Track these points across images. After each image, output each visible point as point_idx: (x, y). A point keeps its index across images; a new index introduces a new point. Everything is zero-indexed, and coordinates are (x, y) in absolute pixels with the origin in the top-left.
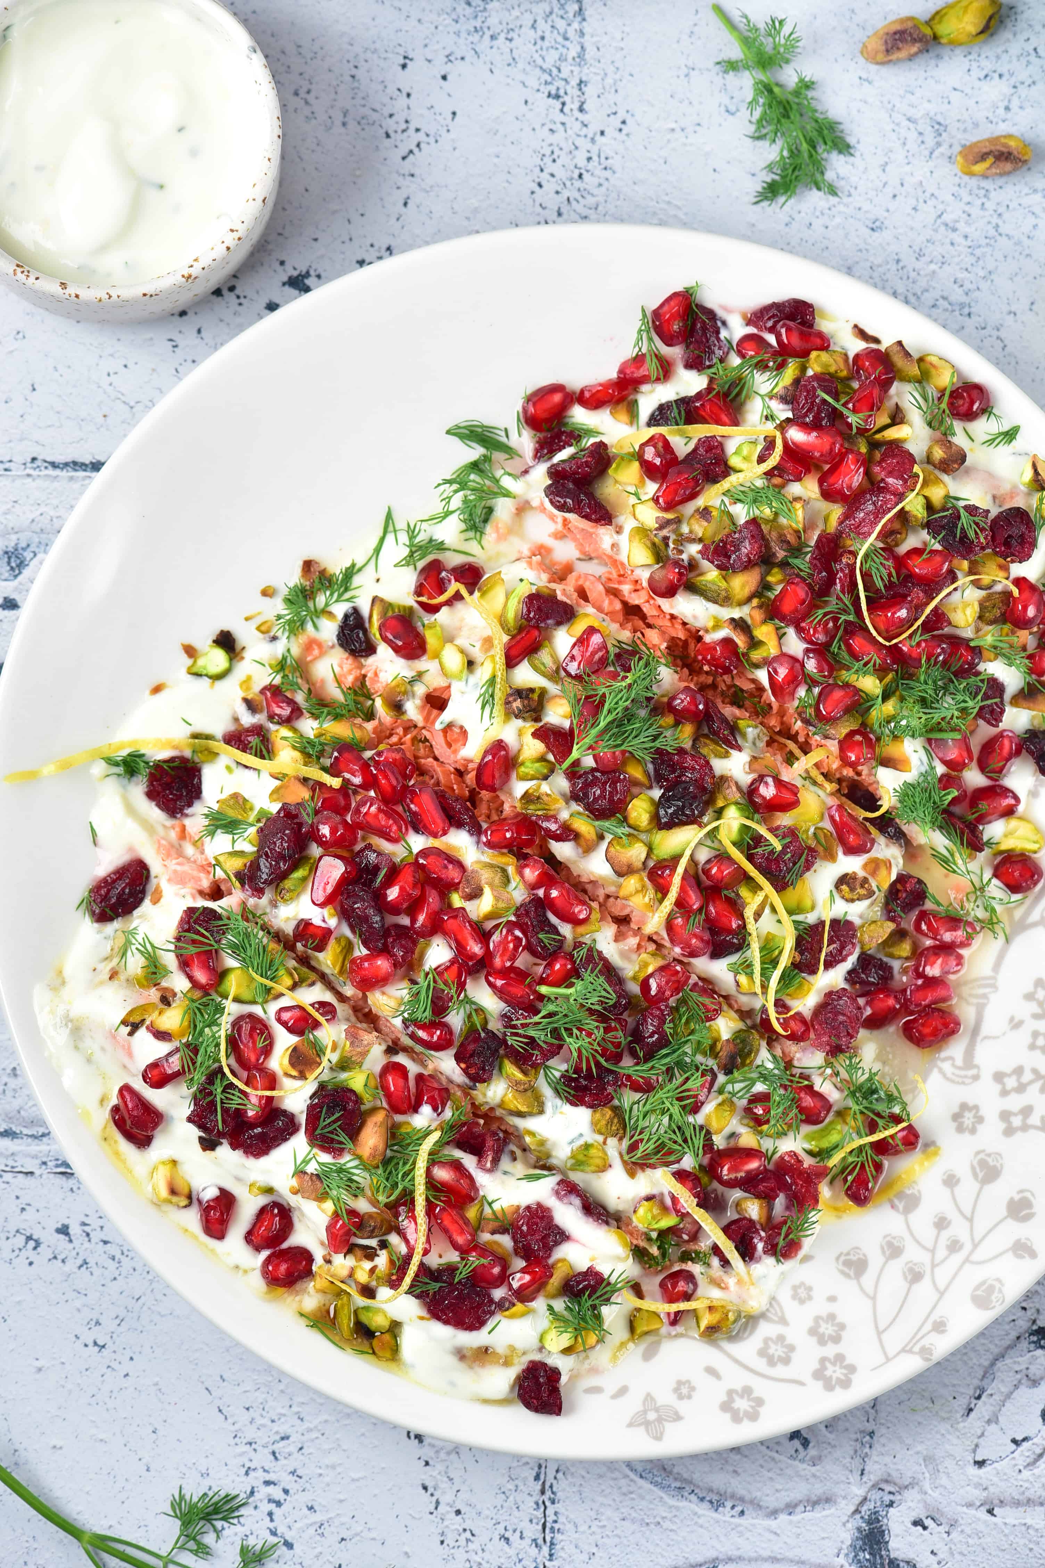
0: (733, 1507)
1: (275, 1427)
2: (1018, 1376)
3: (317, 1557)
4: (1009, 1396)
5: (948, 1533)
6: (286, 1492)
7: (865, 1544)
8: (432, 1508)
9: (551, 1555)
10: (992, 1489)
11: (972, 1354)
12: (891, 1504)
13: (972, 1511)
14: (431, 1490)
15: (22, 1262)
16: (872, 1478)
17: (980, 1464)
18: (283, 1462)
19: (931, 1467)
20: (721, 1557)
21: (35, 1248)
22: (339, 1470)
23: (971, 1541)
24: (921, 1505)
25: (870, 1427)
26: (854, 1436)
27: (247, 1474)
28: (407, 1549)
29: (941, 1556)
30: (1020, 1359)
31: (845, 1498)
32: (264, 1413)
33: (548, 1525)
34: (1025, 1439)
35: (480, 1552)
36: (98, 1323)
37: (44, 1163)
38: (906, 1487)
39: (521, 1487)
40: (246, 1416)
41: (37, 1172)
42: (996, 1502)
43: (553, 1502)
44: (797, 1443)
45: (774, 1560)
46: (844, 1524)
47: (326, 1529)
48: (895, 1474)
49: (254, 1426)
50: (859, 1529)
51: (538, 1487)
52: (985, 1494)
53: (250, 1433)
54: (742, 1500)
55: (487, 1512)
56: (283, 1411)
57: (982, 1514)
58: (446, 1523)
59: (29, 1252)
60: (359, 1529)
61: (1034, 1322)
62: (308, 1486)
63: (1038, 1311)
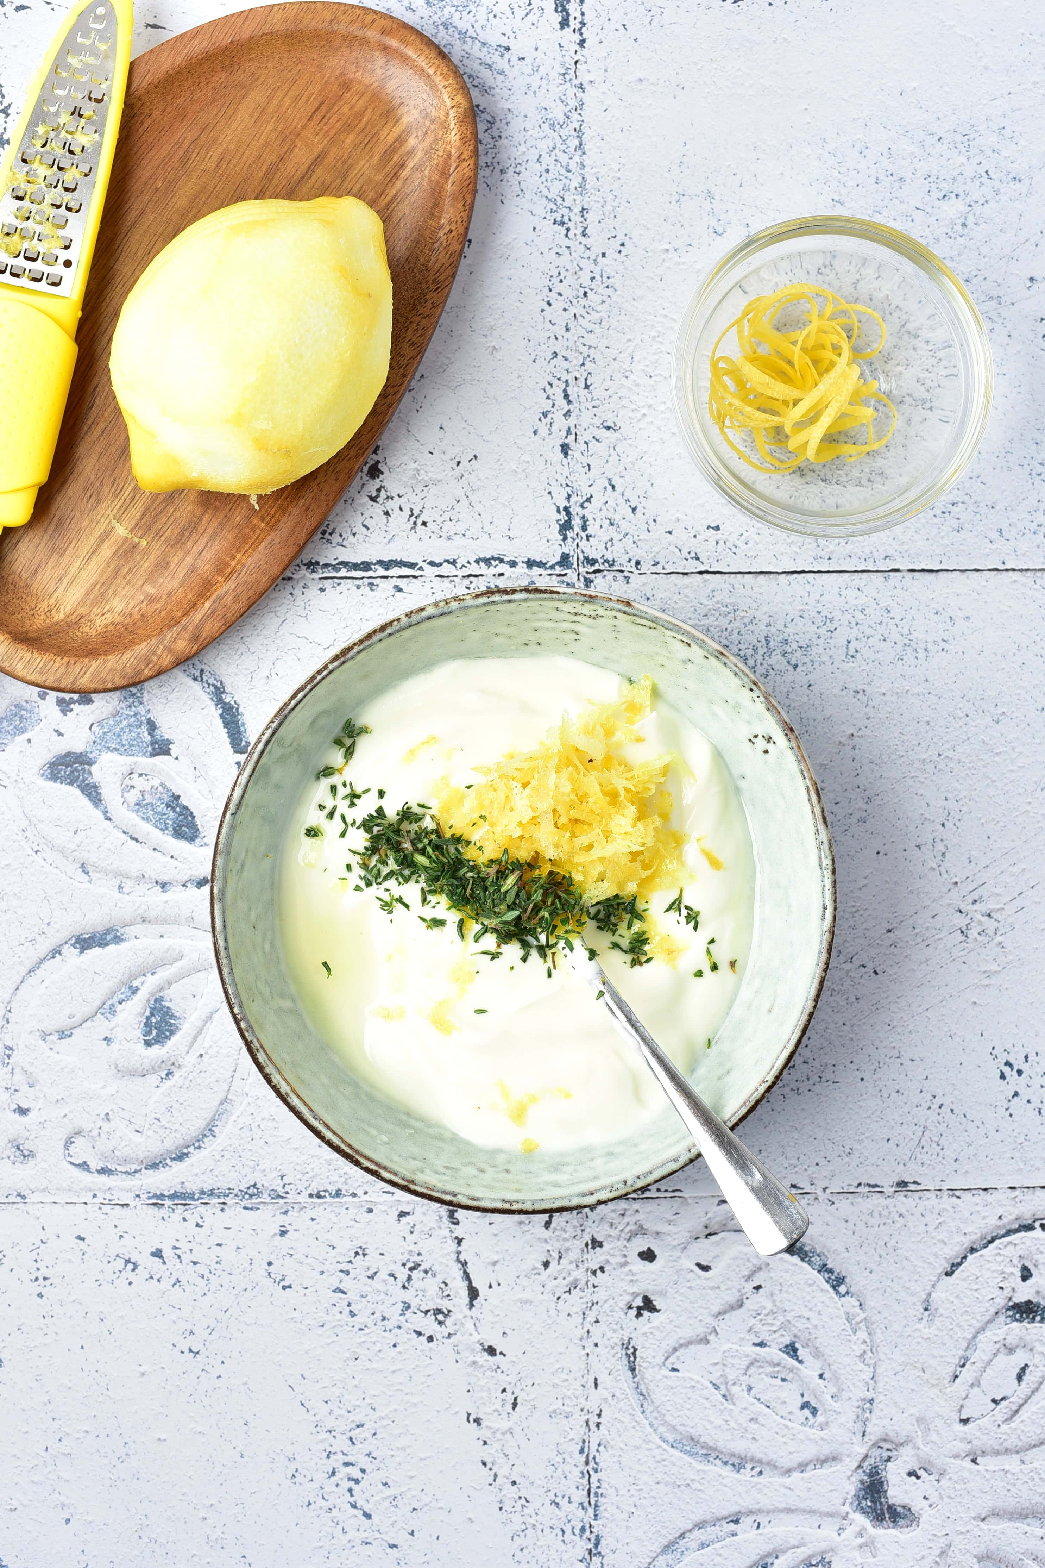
0: (752, 1469)
1: (351, 1417)
2: (997, 1346)
3: (392, 1525)
4: (989, 1362)
5: (938, 1481)
6: (363, 1471)
7: (867, 1493)
8: (491, 1480)
9: (596, 1515)
10: (975, 1442)
11: (957, 1329)
12: (889, 1459)
13: (958, 1462)
14: (489, 1465)
15: (122, 1282)
16: (871, 1438)
17: (965, 1421)
18: (359, 1446)
19: (922, 1427)
20: (743, 1510)
21: (133, 1270)
22: (408, 1451)
23: (957, 1487)
24: (915, 1459)
25: (869, 1395)
26: (857, 1404)
27: (328, 1457)
28: (471, 1516)
29: (932, 1500)
30: (998, 1331)
31: (849, 1456)
32: (341, 1405)
33: (593, 1491)
34: (1003, 1399)
35: (534, 1515)
36: (192, 1333)
37: (138, 1196)
38: (902, 1444)
39: (568, 1459)
40: (325, 1408)
41: (132, 1204)
42: (979, 1452)
43: (596, 1471)
44: (806, 1412)
45: (789, 1511)
46: (849, 1478)
47: (400, 1502)
48: (892, 1434)
49: (333, 1417)
50: (862, 1482)
51: (583, 1458)
52: (969, 1446)
53: (330, 1423)
54: (760, 1462)
55: (539, 1482)
56: (357, 1403)
57: (967, 1463)
58: (503, 1492)
59: (128, 1273)
60: (428, 1500)
61: (1010, 1299)
62: (382, 1465)
63: (1013, 1290)
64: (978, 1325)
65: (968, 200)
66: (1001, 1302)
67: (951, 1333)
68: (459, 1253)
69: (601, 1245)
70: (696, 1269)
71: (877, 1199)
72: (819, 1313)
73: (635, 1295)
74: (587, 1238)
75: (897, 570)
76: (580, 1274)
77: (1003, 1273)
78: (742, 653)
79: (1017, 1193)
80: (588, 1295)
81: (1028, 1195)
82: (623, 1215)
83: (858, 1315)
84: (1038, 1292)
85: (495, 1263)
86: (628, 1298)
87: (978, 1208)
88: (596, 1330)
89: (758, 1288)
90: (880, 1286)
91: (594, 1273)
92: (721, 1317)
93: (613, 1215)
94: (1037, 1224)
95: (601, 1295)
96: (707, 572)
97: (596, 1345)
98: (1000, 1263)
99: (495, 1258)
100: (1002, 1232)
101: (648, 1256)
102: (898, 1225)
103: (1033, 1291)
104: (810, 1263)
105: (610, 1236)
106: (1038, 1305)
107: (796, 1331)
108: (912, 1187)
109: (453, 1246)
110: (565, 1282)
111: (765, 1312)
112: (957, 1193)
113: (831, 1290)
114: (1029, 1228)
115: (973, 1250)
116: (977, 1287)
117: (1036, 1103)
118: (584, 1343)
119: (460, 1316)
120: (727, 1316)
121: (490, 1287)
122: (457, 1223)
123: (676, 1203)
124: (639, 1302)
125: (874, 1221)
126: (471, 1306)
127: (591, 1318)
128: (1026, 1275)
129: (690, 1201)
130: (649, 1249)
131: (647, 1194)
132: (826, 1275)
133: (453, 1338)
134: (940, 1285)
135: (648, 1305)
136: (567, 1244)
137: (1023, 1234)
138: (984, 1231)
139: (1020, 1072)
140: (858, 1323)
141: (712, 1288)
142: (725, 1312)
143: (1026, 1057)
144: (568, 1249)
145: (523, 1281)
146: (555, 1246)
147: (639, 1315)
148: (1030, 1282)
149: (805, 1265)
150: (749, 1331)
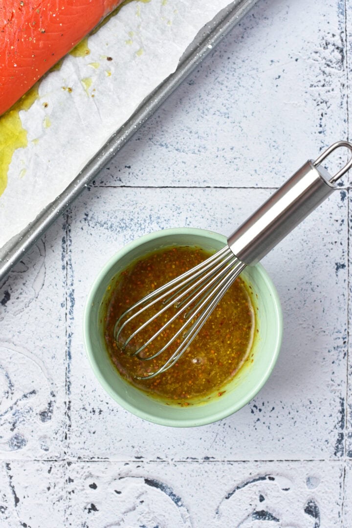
64: (240, 521)
65: (244, 27)
66: (250, 510)
67: (228, 524)
68: (11, 482)
69: (73, 481)
70: (115, 493)
71: (196, 465)
72: (169, 514)
73: (88, 503)
74: (67, 478)
75: (209, 187)
76: (64, 494)
77: (252, 498)
78: (139, 222)
79: (258, 463)
80: (67, 503)
81: (263, 464)
82: (83, 468)
83: (186, 515)
84: (267, 507)
85: (26, 487)
86: (85, 505)
87: (240, 469)
88: (70, 518)
89: (142, 502)
90: (197, 502)
91: (70, 493)
92: (125, 514)
93: (78, 468)
94: (267, 477)
95: (73, 503)
96: (124, 186)
97: (70, 524)
98: (250, 494)
99: (26, 485)
100: (251, 480)
101: (94, 486)
102: (205, 476)
103: (265, 506)
104: (165, 491)
105: (77, 477)
106: (267, 512)
107: (159, 521)
108: (211, 460)
109: (8, 479)
110: (57, 497)
111: (145, 512)
112: (232, 463)
113: (175, 504)
114: (264, 478)
115: (238, 488)
116: (239, 504)
117: (267, 424)
118: (65, 523)
119: (11, 510)
120: (128, 514)
121: (24, 497)
122: (10, 469)
123: (106, 464)
124: (89, 506)
125: (194, 474)
126: (16, 505)
127: (68, 512)
128: (262, 499)
129: (112, 463)
130: (94, 484)
131: (93, 460)
132: (173, 497)
133: (8, 519)
134: (223, 503)
135: (93, 508)
136: (58, 480)
137: (261, 481)
138: (243, 479)
139: (260, 410)
140: (186, 518)
141: (122, 501)
142: (127, 512)
143: (263, 404)
144: (58, 483)
145: (38, 495)
146: (52, 481)
147: (89, 512)
148: (263, 502)
149: (163, 492)
150: (138, 520)
